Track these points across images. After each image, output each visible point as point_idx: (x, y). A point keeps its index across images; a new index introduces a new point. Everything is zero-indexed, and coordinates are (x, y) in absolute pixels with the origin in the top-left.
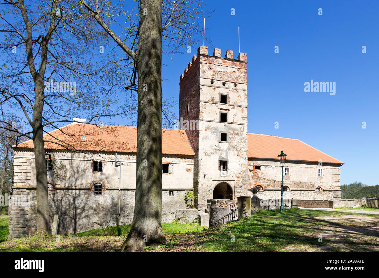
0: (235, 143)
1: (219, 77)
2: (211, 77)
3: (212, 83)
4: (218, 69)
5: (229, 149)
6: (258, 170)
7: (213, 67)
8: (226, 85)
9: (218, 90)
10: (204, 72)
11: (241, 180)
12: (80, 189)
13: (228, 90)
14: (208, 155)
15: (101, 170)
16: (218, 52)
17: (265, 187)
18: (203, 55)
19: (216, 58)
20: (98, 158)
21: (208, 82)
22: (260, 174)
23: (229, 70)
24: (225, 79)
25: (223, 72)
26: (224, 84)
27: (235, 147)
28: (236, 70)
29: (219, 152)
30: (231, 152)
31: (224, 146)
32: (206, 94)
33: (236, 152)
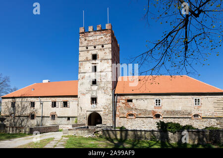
0: (102, 85)
1: (91, 44)
2: (86, 45)
3: (87, 48)
4: (91, 38)
5: (98, 89)
6: (130, 103)
7: (87, 38)
8: (97, 48)
9: (90, 52)
10: (82, 43)
11: (107, 110)
12: (24, 116)
13: (97, 51)
14: (84, 94)
15: (34, 106)
16: (90, 29)
17: (137, 115)
18: (81, 33)
19: (89, 32)
20: (33, 100)
21: (85, 48)
22: (131, 106)
23: (98, 37)
24: (96, 44)
25: (94, 39)
26: (95, 47)
27: (103, 88)
28: (103, 36)
29: (91, 92)
30: (100, 91)
31: (95, 87)
32: (83, 56)
33: (103, 91)
